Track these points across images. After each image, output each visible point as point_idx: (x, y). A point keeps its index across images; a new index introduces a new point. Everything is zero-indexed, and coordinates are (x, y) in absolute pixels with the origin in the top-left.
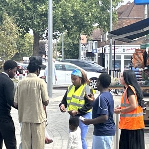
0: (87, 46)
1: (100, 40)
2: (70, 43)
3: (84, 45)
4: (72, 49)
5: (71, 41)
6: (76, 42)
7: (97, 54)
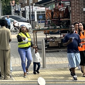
0: (15, 7)
1: (22, 3)
2: (5, 5)
3: (13, 6)
4: (6, 9)
5: (5, 4)
6: (8, 5)
7: (21, 11)
